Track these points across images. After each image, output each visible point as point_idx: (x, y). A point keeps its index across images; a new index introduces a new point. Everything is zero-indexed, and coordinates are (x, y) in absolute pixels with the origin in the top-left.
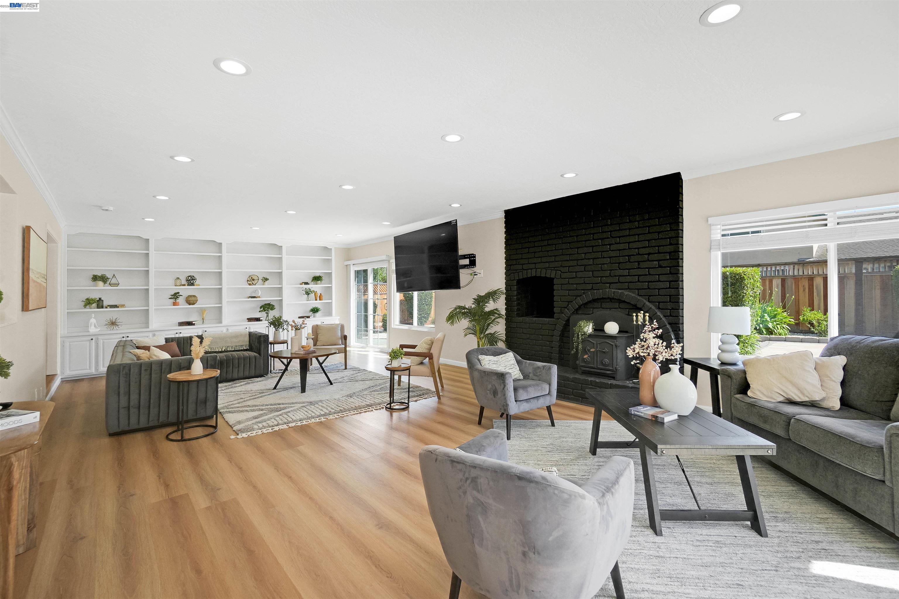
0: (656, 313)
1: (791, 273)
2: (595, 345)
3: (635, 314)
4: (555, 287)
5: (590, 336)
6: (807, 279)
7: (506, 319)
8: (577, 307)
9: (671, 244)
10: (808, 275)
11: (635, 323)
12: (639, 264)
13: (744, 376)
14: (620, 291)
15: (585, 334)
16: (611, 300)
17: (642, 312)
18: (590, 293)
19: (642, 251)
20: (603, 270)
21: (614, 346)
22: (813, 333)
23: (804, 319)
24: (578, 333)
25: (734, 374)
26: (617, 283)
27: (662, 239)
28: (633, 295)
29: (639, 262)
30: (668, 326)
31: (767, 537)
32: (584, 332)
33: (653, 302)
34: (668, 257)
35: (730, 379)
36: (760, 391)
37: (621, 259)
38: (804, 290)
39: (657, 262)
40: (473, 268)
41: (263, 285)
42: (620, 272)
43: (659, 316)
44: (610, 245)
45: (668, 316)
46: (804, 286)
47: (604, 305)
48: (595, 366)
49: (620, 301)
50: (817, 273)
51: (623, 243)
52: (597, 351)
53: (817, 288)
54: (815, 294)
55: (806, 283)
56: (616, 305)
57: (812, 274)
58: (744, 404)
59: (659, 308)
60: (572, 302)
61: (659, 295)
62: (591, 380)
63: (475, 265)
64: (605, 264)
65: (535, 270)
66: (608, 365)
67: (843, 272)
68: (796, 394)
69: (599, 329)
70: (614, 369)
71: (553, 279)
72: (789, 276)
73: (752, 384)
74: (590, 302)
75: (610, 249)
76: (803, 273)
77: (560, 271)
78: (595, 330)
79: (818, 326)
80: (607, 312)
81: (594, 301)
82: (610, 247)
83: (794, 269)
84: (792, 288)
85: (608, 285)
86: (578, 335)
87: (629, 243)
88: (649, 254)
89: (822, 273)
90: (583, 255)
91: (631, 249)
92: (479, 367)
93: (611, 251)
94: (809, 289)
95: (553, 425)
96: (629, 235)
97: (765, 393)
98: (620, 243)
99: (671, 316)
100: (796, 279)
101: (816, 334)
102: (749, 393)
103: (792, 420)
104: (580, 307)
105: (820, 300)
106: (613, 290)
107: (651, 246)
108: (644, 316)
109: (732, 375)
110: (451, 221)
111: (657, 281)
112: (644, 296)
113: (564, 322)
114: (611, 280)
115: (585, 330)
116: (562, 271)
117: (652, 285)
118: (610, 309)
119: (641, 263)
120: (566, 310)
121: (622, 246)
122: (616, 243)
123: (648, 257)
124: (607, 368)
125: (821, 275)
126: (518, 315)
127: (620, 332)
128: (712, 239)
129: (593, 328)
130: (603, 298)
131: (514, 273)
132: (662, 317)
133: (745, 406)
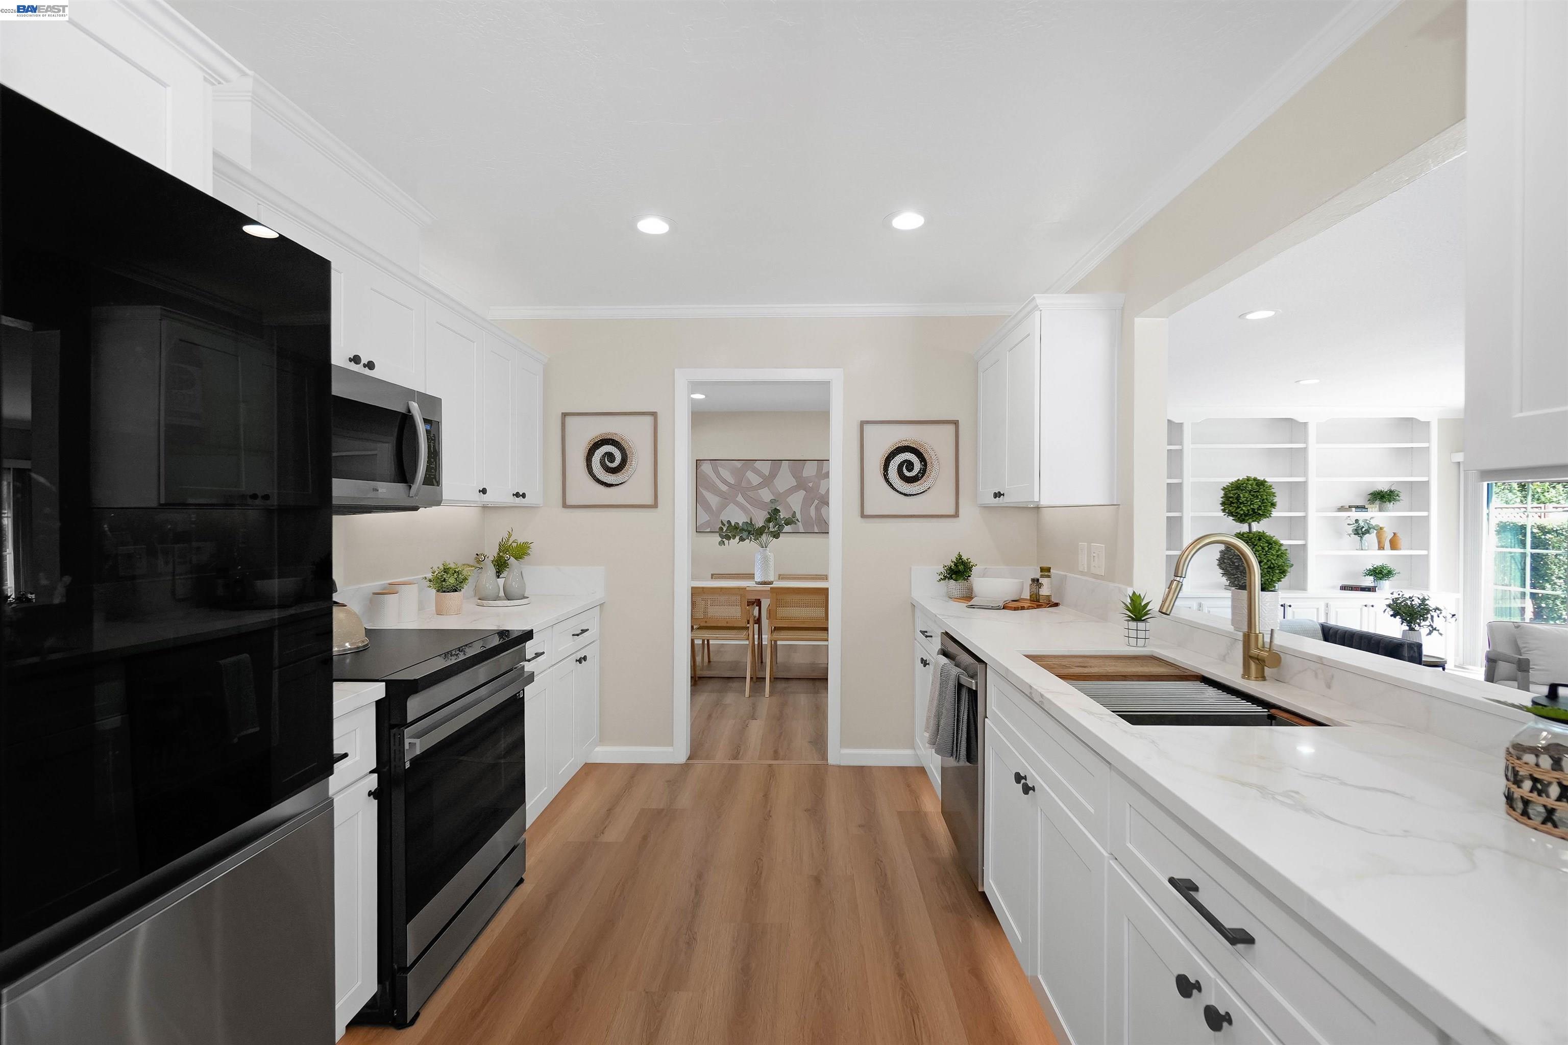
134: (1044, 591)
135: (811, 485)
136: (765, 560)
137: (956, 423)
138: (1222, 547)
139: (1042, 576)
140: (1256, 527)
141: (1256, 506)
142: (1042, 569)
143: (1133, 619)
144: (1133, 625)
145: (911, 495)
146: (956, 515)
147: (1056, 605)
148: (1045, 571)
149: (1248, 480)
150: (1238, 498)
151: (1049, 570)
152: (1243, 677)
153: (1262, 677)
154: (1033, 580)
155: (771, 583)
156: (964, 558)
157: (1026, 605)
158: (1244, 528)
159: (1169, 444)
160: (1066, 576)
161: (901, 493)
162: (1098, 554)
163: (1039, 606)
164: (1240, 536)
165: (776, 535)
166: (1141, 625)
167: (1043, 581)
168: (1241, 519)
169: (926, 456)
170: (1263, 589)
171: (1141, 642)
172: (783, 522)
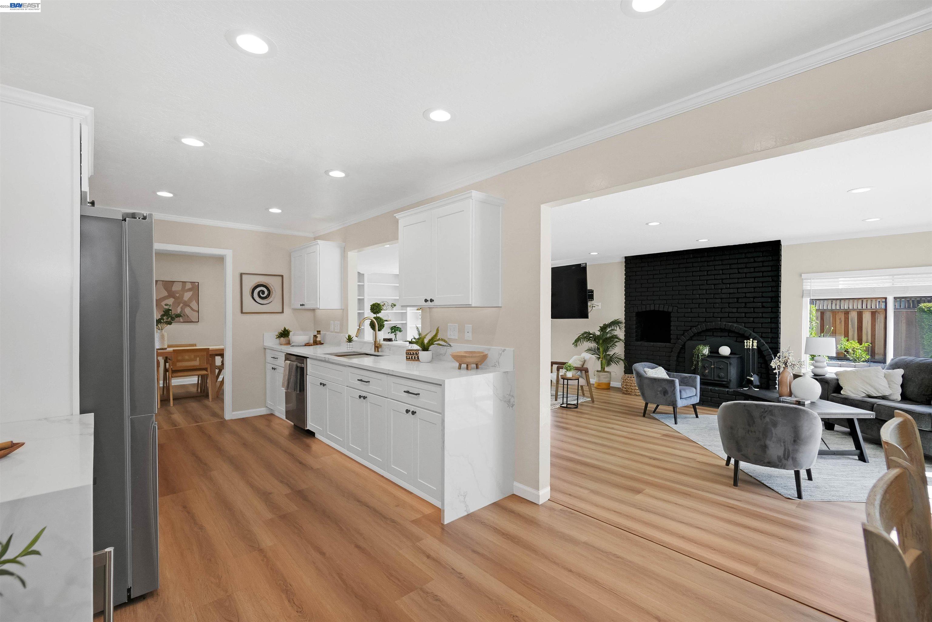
0: (760, 341)
1: (829, 308)
2: (712, 363)
3: (746, 341)
4: (672, 319)
5: (708, 356)
6: (843, 313)
7: (625, 343)
8: (693, 334)
9: (772, 291)
10: (844, 309)
11: (746, 347)
12: (745, 305)
13: (837, 382)
14: (730, 324)
15: (704, 355)
16: (722, 330)
17: (751, 339)
18: (704, 324)
19: (748, 295)
20: (715, 308)
21: (729, 364)
22: (848, 359)
23: (841, 347)
24: (698, 355)
25: (830, 381)
26: (727, 317)
27: (765, 287)
28: (741, 327)
29: (746, 303)
30: (770, 350)
31: (869, 463)
32: (703, 354)
33: (758, 332)
34: (770, 301)
35: (827, 384)
36: (850, 391)
37: (731, 300)
38: (840, 322)
39: (761, 304)
40: (592, 301)
41: (392, 310)
42: (731, 310)
43: (763, 342)
44: (721, 289)
45: (769, 343)
46: (840, 319)
47: (715, 334)
48: (712, 379)
49: (730, 331)
50: (852, 308)
51: (733, 288)
52: (714, 367)
53: (851, 321)
54: (850, 326)
55: (842, 316)
56: (726, 334)
57: (847, 308)
58: (839, 399)
59: (762, 337)
60: (688, 331)
61: (762, 327)
62: (711, 389)
63: (593, 299)
64: (717, 303)
65: (653, 305)
66: (723, 378)
67: (875, 308)
68: (873, 392)
69: (714, 352)
70: (728, 380)
71: (671, 312)
72: (827, 310)
73: (843, 387)
74: (703, 331)
75: (721, 292)
76: (840, 308)
77: (677, 307)
78: (711, 352)
79: (854, 354)
80: (719, 339)
81: (707, 330)
82: (721, 291)
83: (832, 304)
84: (830, 321)
85: (719, 319)
86: (698, 356)
87: (738, 288)
88: (754, 298)
89: (856, 308)
90: (698, 296)
91: (739, 293)
92: (646, 376)
93: (722, 294)
94: (845, 321)
95: (697, 417)
96: (738, 283)
97: (853, 391)
98: (730, 288)
99: (771, 342)
100: (834, 312)
101: (852, 360)
102: (842, 392)
103: (875, 405)
104: (695, 335)
105: (854, 331)
106: (724, 323)
107: (756, 292)
108: (753, 342)
109: (829, 381)
110: (580, 264)
111: (760, 318)
112: (750, 328)
113: (681, 346)
114: (721, 315)
115: (704, 352)
116: (679, 307)
117: (756, 320)
118: (721, 337)
119: (747, 304)
120: (683, 337)
121: (732, 291)
122: (726, 288)
123: (753, 300)
124: (723, 380)
125: (856, 309)
126: (637, 340)
127: (731, 354)
128: (804, 289)
129: (709, 351)
130: (715, 329)
131: (633, 307)
132: (765, 343)
133: (840, 400)
134: (318, 339)
135: (178, 295)
136: (162, 337)
137: (282, 276)
138: (370, 320)
139: (317, 334)
140: (378, 315)
141: (377, 310)
142: (318, 331)
143: (349, 342)
144: (349, 344)
145: (263, 304)
146: (283, 312)
147: (323, 344)
148: (319, 332)
149: (376, 303)
150: (374, 308)
151: (320, 331)
152: (374, 352)
153: (378, 351)
154: (314, 336)
155: (166, 349)
156: (287, 329)
157: (313, 344)
158: (375, 316)
159: (359, 282)
160: (326, 333)
161: (259, 303)
162: (337, 325)
163: (317, 344)
164: (374, 318)
165: (170, 323)
166: (351, 344)
167: (318, 336)
168: (374, 313)
169: (270, 289)
170: (378, 331)
171: (351, 348)
172: (174, 316)
